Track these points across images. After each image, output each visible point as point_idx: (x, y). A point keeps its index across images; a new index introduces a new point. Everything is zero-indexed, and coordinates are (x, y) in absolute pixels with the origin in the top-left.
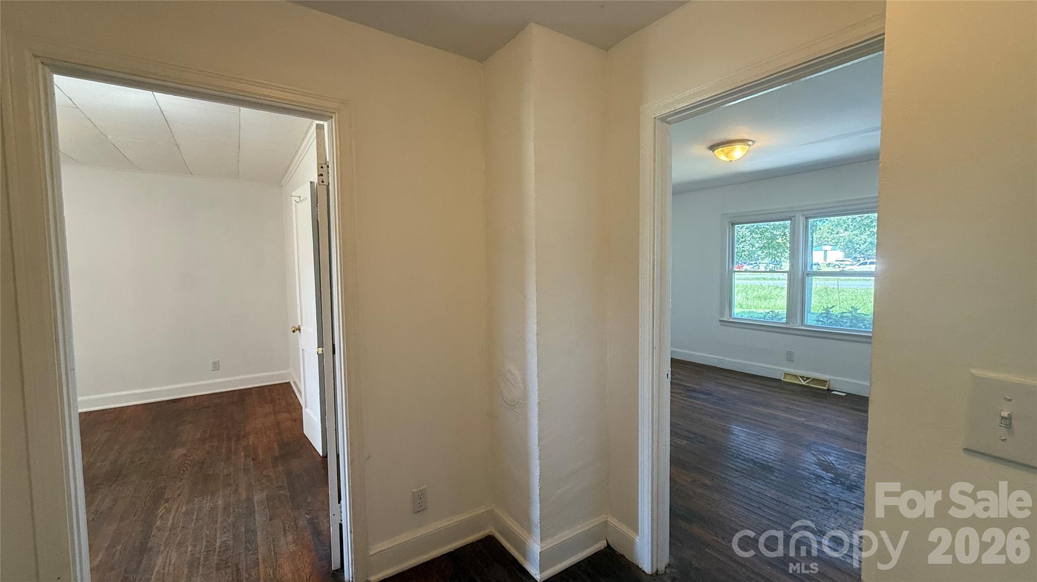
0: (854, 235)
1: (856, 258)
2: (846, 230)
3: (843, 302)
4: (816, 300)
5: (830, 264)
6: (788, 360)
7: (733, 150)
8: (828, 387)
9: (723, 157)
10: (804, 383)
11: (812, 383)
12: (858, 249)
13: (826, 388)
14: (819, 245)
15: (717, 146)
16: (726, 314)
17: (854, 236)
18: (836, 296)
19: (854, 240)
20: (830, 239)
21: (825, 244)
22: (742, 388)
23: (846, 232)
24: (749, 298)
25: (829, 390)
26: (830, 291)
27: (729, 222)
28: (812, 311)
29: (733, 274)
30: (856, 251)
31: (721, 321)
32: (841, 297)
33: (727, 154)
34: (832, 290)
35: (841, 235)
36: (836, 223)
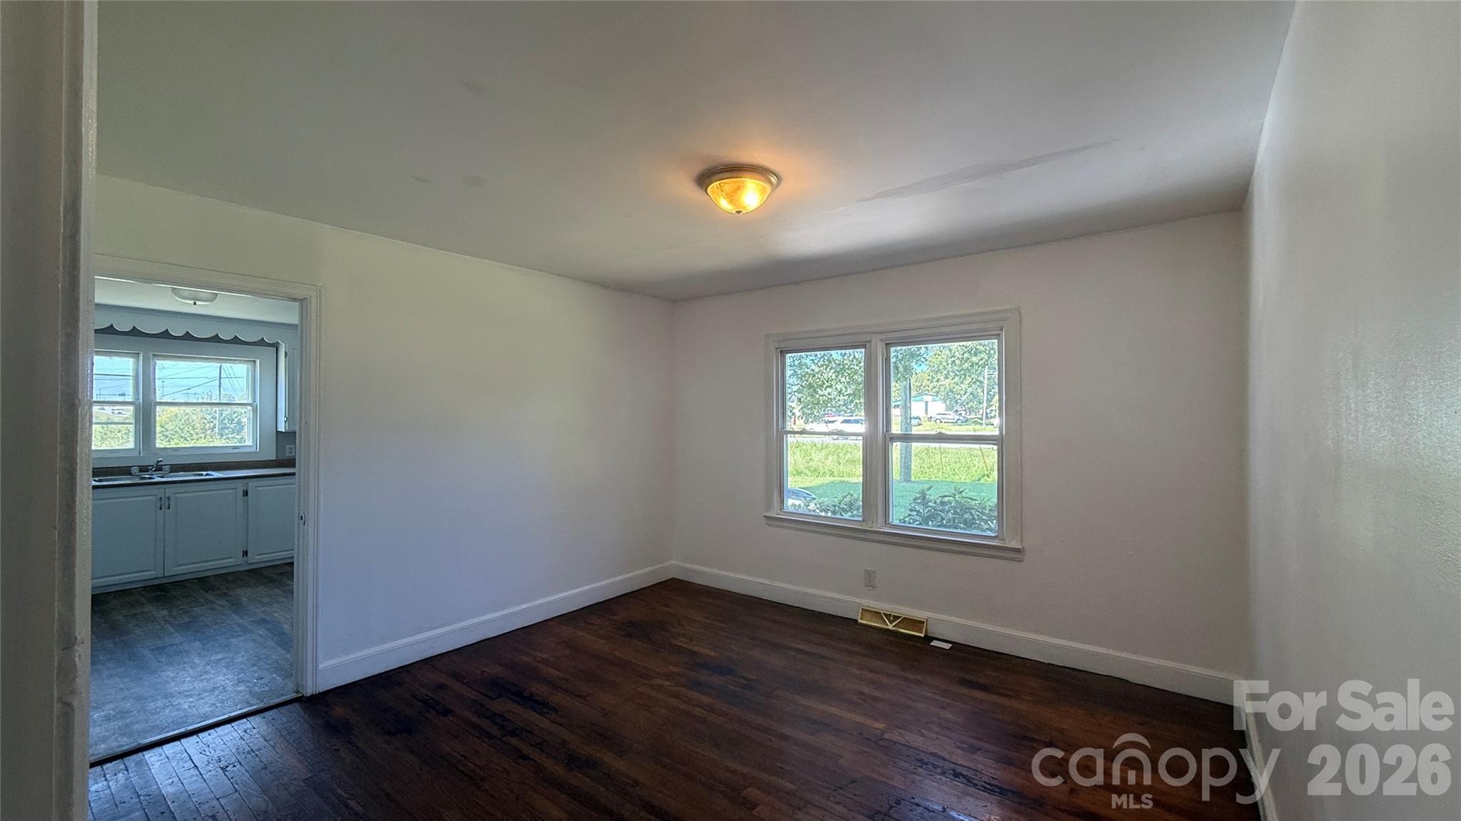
0: (954, 383)
1: (957, 411)
2: (946, 377)
3: (946, 467)
4: (917, 464)
5: (931, 418)
6: (867, 586)
7: (738, 188)
8: (926, 631)
9: (724, 204)
10: (890, 627)
11: (901, 625)
12: (959, 401)
13: (922, 635)
14: (920, 394)
15: (709, 177)
16: (775, 507)
17: (955, 385)
18: (938, 460)
19: (954, 390)
20: (931, 388)
21: (926, 394)
22: (791, 648)
23: (947, 380)
24: (841, 462)
25: (928, 639)
26: (932, 452)
27: (777, 349)
28: (913, 479)
29: (785, 436)
30: (957, 402)
31: (767, 517)
32: (943, 460)
33: (732, 197)
34: (934, 451)
35: (942, 383)
36: (936, 370)
